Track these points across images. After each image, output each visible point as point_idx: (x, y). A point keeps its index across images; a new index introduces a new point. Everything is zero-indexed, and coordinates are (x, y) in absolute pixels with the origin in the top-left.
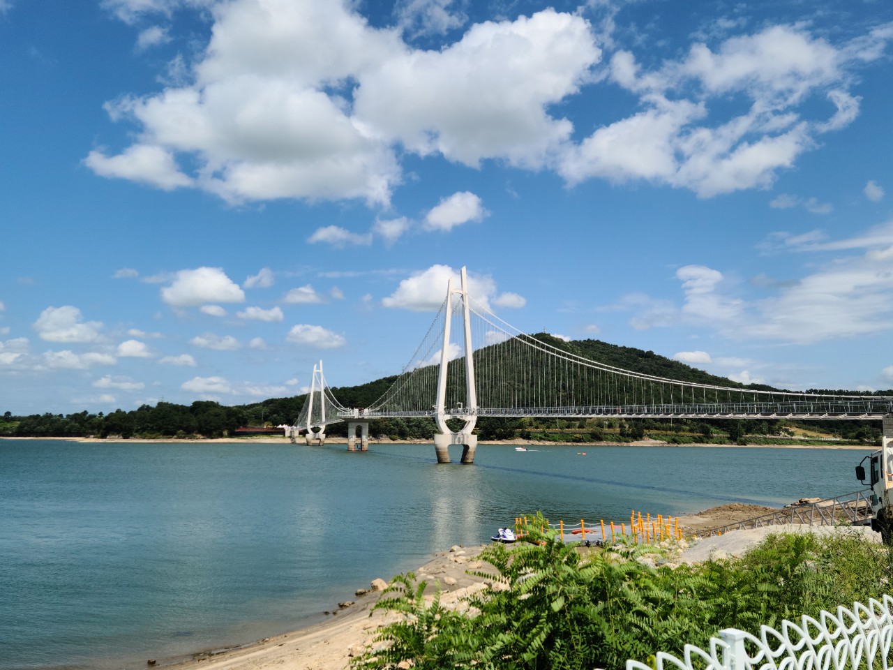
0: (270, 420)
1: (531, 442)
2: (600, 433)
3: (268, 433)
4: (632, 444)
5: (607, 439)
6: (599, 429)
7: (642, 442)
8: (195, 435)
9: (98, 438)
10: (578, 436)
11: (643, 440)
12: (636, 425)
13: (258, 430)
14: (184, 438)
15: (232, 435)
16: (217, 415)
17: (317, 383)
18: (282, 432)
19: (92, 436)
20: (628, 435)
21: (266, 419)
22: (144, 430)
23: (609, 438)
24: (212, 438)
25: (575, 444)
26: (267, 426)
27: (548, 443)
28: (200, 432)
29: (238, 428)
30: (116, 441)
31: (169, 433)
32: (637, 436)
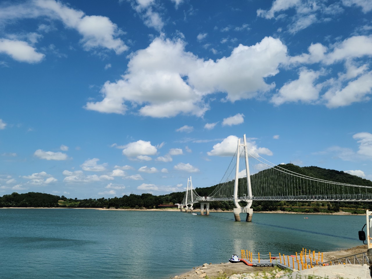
0: (172, 202)
1: (285, 212)
2: (318, 209)
3: (171, 207)
4: (334, 214)
5: (321, 211)
6: (317, 206)
7: (339, 213)
8: (142, 207)
9: (107, 208)
10: (307, 209)
11: (339, 212)
12: (336, 205)
13: (167, 206)
14: (138, 209)
15: (157, 208)
16: (151, 199)
17: (189, 186)
18: (177, 206)
19: (105, 208)
20: (332, 210)
21: (171, 201)
22: (123, 205)
23: (322, 211)
24: (149, 209)
25: (306, 213)
26: (171, 204)
27: (293, 213)
28: (144, 206)
29: (159, 205)
30: (113, 210)
31: (133, 207)
32: (337, 210)
